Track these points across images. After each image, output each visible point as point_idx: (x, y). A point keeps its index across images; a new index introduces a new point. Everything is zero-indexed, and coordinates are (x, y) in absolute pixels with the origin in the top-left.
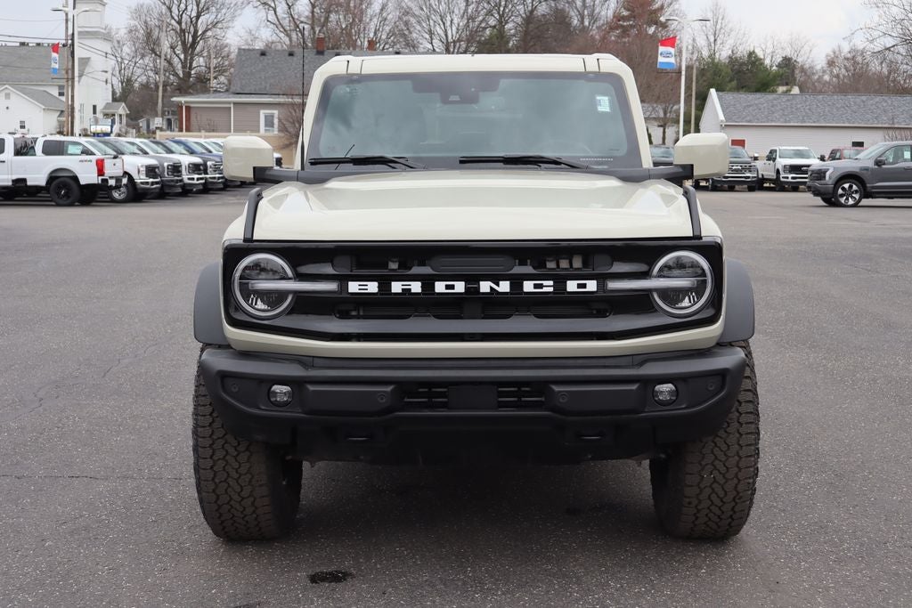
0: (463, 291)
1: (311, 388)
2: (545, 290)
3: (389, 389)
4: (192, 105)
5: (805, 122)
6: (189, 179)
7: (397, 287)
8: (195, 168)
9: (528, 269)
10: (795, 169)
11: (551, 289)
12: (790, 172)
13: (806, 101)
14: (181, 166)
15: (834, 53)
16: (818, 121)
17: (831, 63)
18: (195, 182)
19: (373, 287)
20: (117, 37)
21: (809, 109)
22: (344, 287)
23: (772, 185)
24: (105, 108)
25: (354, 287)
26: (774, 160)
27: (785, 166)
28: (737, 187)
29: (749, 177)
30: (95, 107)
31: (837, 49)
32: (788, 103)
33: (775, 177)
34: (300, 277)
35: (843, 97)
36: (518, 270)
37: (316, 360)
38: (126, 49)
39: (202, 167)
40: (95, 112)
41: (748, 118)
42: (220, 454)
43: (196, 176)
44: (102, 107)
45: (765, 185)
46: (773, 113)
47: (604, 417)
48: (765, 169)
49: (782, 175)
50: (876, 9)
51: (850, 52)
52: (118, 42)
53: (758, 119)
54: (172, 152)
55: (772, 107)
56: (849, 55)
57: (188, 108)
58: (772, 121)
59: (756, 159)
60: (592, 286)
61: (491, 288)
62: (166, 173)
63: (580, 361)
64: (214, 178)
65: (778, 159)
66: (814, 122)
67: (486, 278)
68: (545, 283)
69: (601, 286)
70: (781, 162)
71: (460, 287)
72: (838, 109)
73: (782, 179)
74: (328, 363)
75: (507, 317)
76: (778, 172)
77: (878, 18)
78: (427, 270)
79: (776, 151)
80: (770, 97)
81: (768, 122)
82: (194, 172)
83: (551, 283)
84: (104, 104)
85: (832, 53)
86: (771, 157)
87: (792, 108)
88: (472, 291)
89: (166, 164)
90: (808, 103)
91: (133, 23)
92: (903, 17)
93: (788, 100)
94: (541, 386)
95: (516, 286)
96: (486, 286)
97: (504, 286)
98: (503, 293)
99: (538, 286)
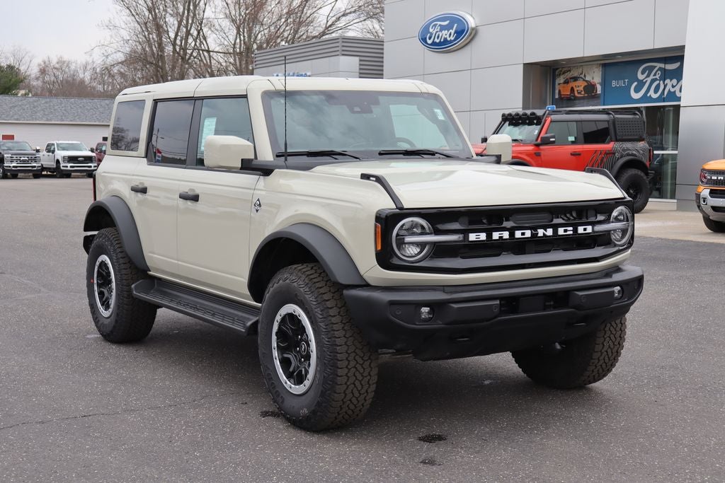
0: (530, 236)
1: (455, 306)
2: (568, 233)
3: (498, 302)
5: (63, 121)
7: (496, 236)
9: (560, 221)
10: (72, 159)
11: (571, 232)
12: (69, 162)
13: (61, 104)
15: (45, 63)
16: (74, 120)
17: (43, 71)
19: (483, 236)
21: (65, 110)
22: (466, 237)
23: (49, 173)
25: (472, 237)
26: (53, 152)
27: (64, 157)
28: (20, 175)
29: (35, 167)
31: (46, 60)
32: (47, 105)
33: (55, 166)
34: (437, 232)
35: (91, 101)
36: (556, 221)
37: (445, 288)
41: (16, 117)
42: (353, 363)
45: (43, 173)
46: (36, 113)
48: (46, 160)
49: (62, 164)
50: (109, 30)
51: (58, 63)
53: (24, 118)
55: (34, 107)
56: (57, 66)
58: (36, 119)
59: (38, 151)
60: (589, 229)
61: (544, 234)
63: (581, 276)
65: (57, 152)
66: (71, 121)
67: (541, 227)
68: (569, 229)
70: (60, 154)
71: (528, 234)
72: (88, 111)
73: (62, 168)
74: (453, 289)
75: (548, 251)
76: (58, 162)
77: (110, 38)
79: (53, 144)
80: (14, 99)
81: (33, 120)
83: (571, 228)
85: (42, 63)
86: (50, 149)
87: (50, 108)
88: (534, 235)
90: (63, 105)
92: (128, 38)
93: (46, 102)
94: (567, 293)
95: (555, 232)
96: (541, 232)
97: (550, 232)
98: (550, 236)
99: (565, 231)
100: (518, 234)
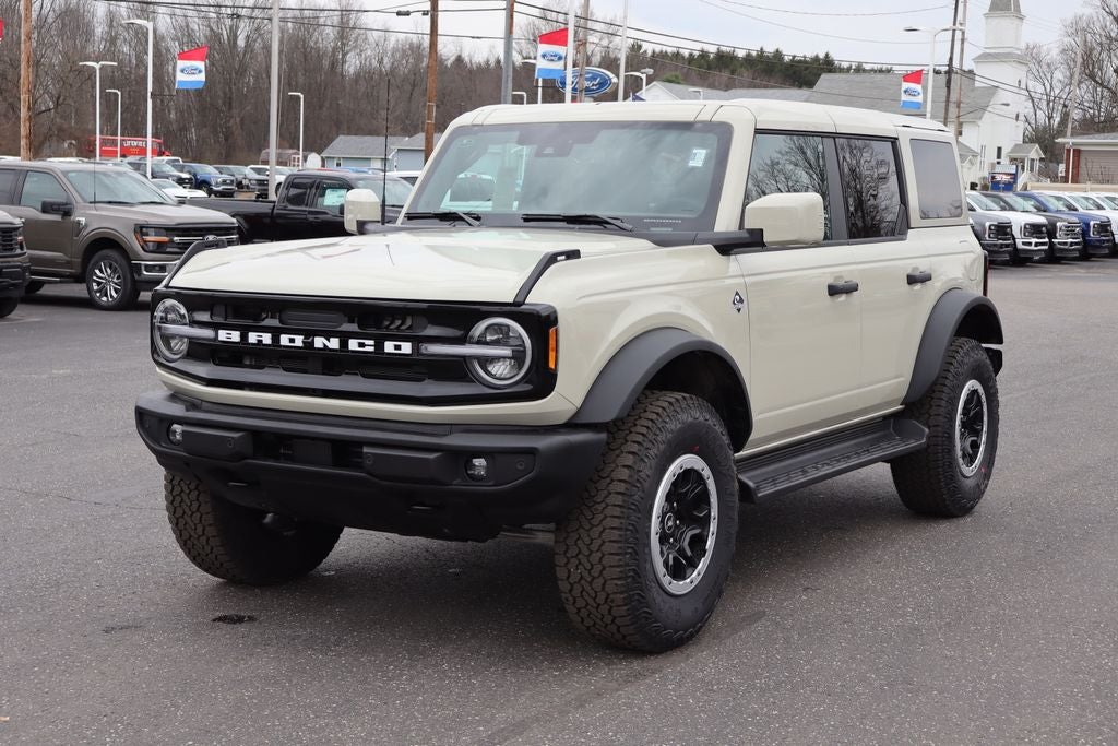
0: (301, 345)
2: (366, 349)
3: (237, 435)
4: (1082, 148)
6: (1024, 243)
7: (253, 337)
8: (1034, 229)
9: (354, 327)
11: (372, 349)
14: (1011, 227)
18: (1033, 247)
19: (235, 336)
20: (1047, 59)
22: (217, 335)
24: (1013, 151)
25: (223, 335)
30: (999, 149)
34: (193, 323)
36: (346, 327)
38: (1058, 75)
39: (1044, 229)
40: (999, 156)
43: (1034, 241)
44: (1009, 150)
47: (401, 484)
52: (1049, 65)
54: (1012, 208)
57: (1078, 152)
60: (406, 348)
61: (324, 344)
62: (987, 236)
64: (1065, 244)
67: (320, 333)
68: (367, 342)
69: (415, 349)
71: (299, 341)
75: (339, 374)
78: (275, 323)
82: (1031, 235)
83: (372, 342)
84: (1012, 146)
88: (309, 345)
89: (987, 224)
91: (1067, 40)
95: (344, 344)
96: (319, 342)
97: (334, 343)
98: (334, 350)
99: (361, 345)
100: (284, 340)
